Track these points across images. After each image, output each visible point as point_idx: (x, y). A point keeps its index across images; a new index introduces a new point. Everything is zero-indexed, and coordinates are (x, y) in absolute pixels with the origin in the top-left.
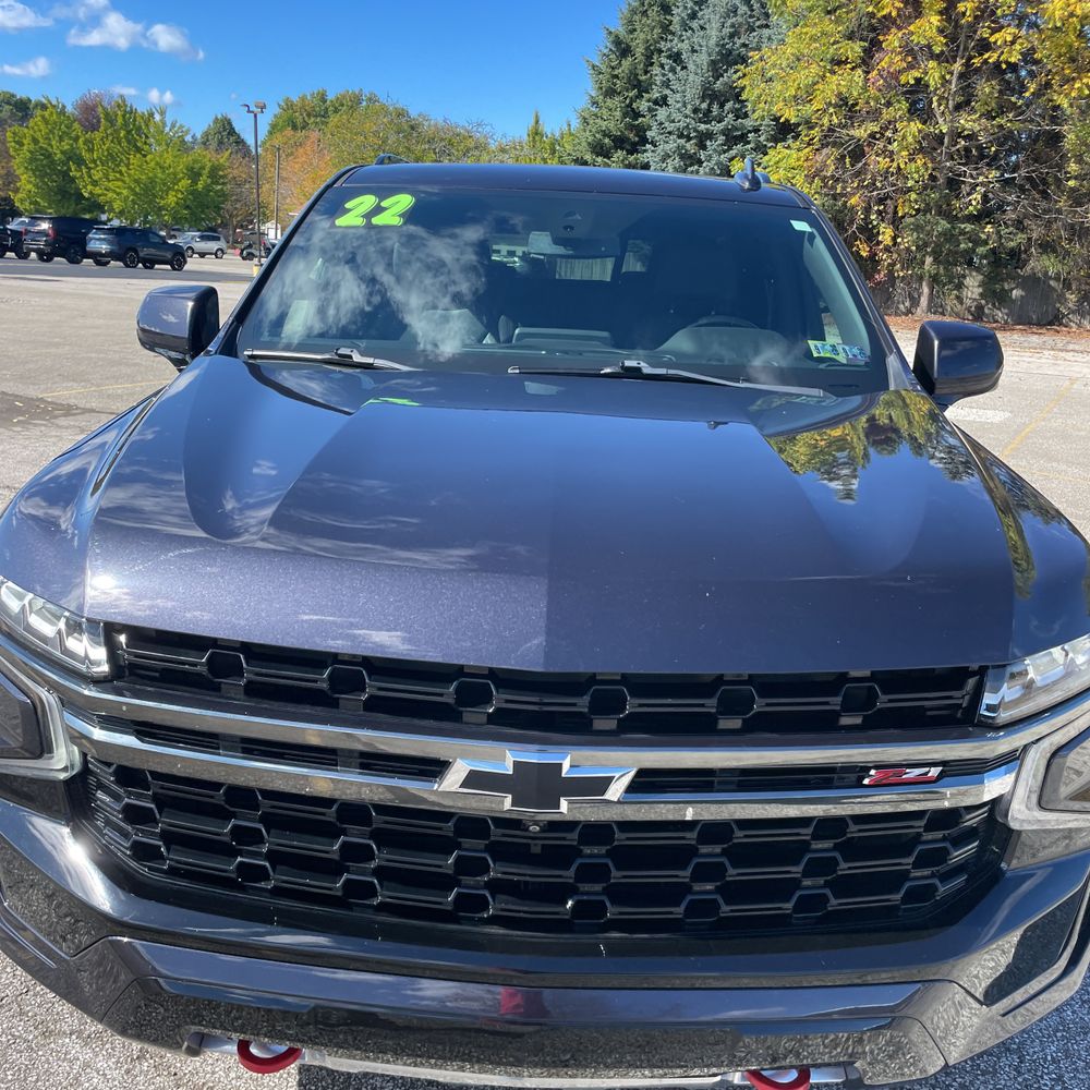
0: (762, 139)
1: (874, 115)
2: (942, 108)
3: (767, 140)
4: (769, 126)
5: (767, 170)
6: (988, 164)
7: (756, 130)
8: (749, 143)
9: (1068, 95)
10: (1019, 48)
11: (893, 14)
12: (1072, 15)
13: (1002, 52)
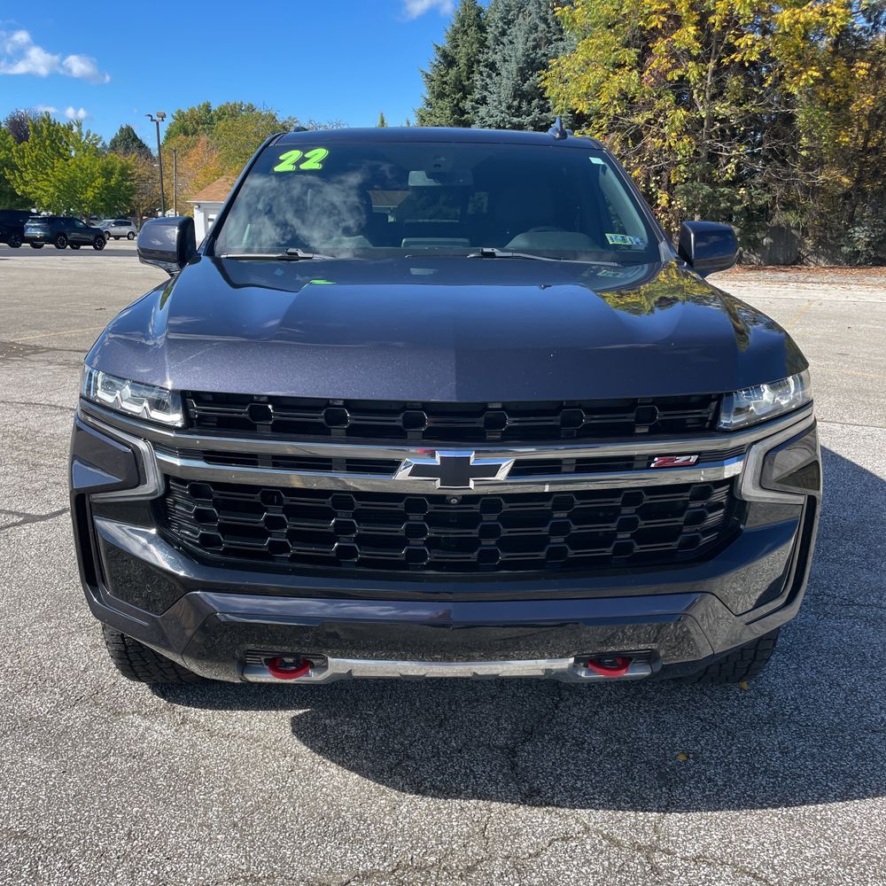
1: (649, 105)
2: (701, 98)
4: (568, 117)
6: (739, 141)
9: (796, 85)
10: (757, 49)
11: (659, 26)
12: (797, 22)
13: (745, 54)
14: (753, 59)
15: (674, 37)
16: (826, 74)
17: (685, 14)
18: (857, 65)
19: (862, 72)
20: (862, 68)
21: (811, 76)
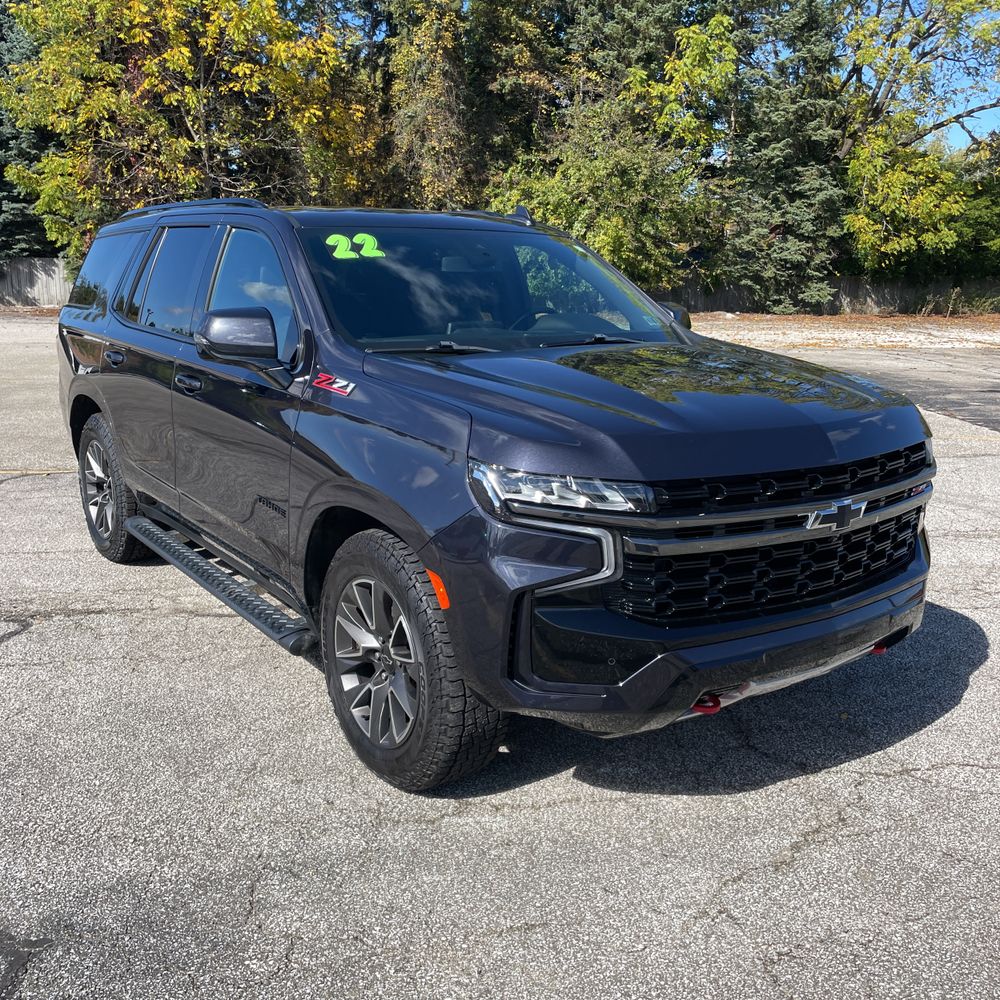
0: (24, 146)
1: (140, 130)
2: (196, 127)
3: (29, 147)
4: (30, 134)
5: (42, 176)
6: (247, 177)
7: (16, 138)
8: (11, 149)
9: (301, 122)
10: (257, 80)
11: (146, 42)
12: (294, 56)
13: (244, 83)
14: (254, 90)
15: (165, 56)
16: (326, 114)
17: (173, 32)
18: (354, 107)
19: (360, 115)
20: (358, 110)
21: (314, 114)
